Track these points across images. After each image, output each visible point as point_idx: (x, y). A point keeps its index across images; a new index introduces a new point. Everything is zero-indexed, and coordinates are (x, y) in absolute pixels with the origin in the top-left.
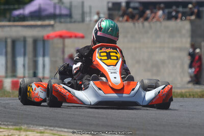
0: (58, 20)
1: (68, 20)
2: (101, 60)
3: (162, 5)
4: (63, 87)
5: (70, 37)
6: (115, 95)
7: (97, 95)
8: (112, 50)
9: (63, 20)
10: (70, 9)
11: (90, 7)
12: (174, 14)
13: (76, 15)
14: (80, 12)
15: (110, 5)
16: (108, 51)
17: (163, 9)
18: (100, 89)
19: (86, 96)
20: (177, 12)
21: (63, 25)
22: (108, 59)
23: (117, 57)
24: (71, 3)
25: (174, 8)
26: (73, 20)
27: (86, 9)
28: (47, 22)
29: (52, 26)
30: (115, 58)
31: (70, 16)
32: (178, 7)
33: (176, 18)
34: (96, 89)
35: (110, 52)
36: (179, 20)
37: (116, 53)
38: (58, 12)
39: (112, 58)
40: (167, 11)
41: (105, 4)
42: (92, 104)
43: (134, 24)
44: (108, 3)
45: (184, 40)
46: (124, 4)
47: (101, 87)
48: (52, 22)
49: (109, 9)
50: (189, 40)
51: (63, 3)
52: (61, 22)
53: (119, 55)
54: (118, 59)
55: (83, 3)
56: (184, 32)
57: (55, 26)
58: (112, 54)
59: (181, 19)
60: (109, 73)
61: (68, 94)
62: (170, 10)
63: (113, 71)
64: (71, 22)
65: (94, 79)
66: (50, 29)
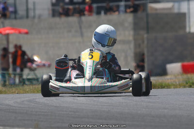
11: (34, 3)
14: (25, 8)
15: (54, 0)
31: (15, 12)
45: (127, 33)
49: (53, 5)
50: (132, 33)
56: (126, 25)
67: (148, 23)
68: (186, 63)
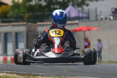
1: (87, 20)
9: (84, 20)
10: (88, 14)
13: (92, 17)
15: (113, 10)
21: (84, 23)
24: (89, 10)
26: (90, 20)
27: (98, 13)
28: (74, 22)
29: (77, 24)
31: (88, 18)
38: (81, 15)
41: (110, 10)
44: (112, 9)
48: (77, 22)
52: (82, 22)
55: (96, 9)
64: (89, 21)
66: (76, 26)
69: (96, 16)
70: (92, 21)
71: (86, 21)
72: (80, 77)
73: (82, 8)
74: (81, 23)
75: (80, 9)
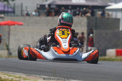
0: (6, 14)
1: (13, 14)
2: (59, 35)
3: (70, 7)
4: (36, 50)
5: (14, 25)
6: (64, 55)
7: (54, 54)
8: (66, 30)
9: (9, 14)
10: (14, 8)
11: (26, 7)
12: (78, 12)
13: (18, 11)
14: (20, 10)
15: (39, 6)
16: (63, 30)
17: (71, 10)
18: (56, 51)
19: (48, 55)
20: (79, 11)
21: (9, 17)
22: (63, 35)
23: (68, 33)
24: (14, 4)
25: (78, 9)
26: (15, 15)
27: (24, 8)
29: (3, 18)
30: (67, 34)
31: (14, 12)
32: (80, 8)
33: (78, 15)
34: (54, 51)
35: (64, 31)
36: (80, 16)
37: (68, 32)
38: (6, 9)
39: (65, 34)
40: (73, 11)
41: (35, 6)
42: (51, 59)
43: (53, 18)
44: (37, 5)
45: (83, 28)
46: (47, 6)
47: (57, 50)
48: (3, 15)
49: (38, 9)
50: (86, 29)
51: (10, 4)
52: (8, 16)
53: (69, 33)
54: (68, 35)
55: (22, 4)
56: (83, 23)
57: (5, 17)
58: (65, 32)
59: (81, 16)
60: (62, 43)
61: (38, 54)
62: (75, 10)
63: (64, 41)
64: (14, 16)
65: (53, 46)
66: (1, 19)
67: (96, 23)
68: (119, 49)
69: (22, 11)
70: (17, 16)
71: (11, 16)
72: (2, 71)
73: (8, 2)
74: (6, 17)
75: (6, 3)
